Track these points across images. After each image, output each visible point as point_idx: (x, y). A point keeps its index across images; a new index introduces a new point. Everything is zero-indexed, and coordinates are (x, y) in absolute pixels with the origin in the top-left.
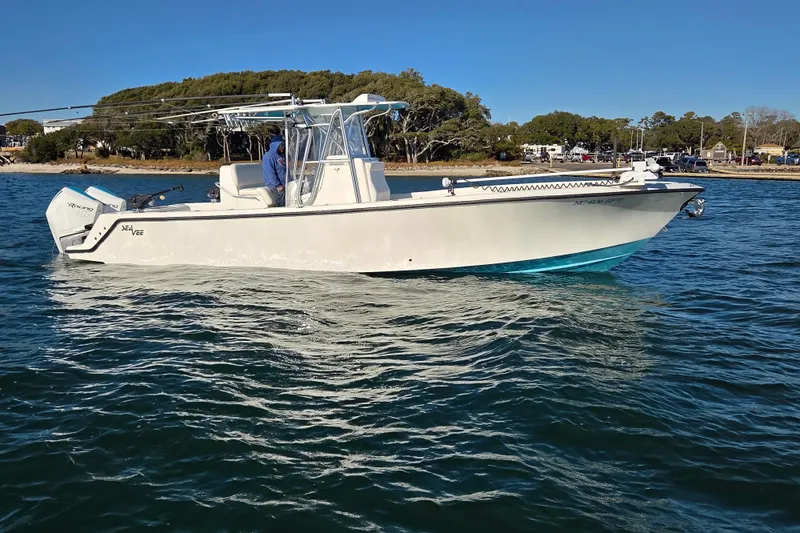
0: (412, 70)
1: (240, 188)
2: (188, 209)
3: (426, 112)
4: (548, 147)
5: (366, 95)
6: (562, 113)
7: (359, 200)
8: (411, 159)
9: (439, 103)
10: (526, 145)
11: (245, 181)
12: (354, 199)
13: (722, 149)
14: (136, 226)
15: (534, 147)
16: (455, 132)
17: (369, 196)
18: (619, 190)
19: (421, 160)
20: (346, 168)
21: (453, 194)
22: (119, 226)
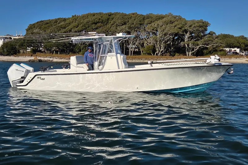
1: (77, 64)
2: (56, 71)
4: (233, 49)
5: (122, 33)
7: (119, 68)
8: (189, 55)
11: (79, 62)
12: (117, 68)
14: (42, 77)
17: (122, 67)
18: (206, 65)
19: (193, 55)
20: (115, 57)
21: (152, 66)
22: (36, 77)
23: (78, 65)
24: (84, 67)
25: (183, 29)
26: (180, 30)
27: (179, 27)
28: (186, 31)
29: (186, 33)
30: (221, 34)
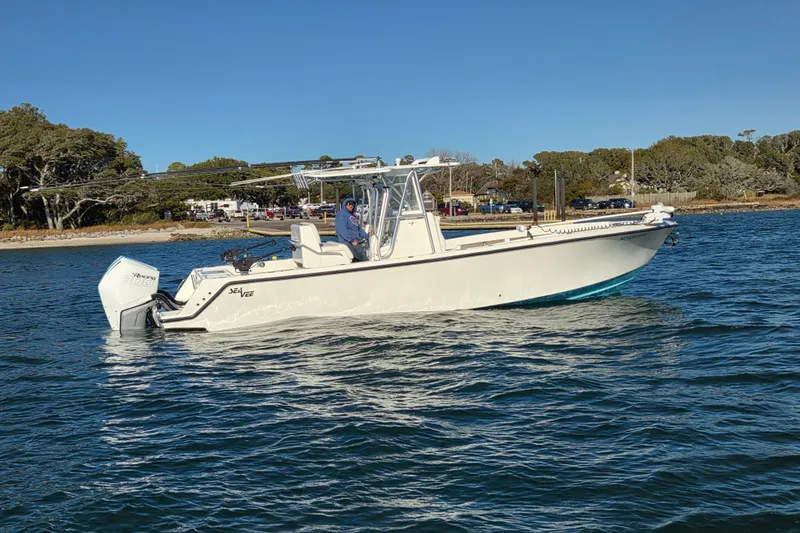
0: (28, 105)
3: (69, 161)
4: (220, 203)
6: (224, 160)
7: (434, 252)
8: (55, 226)
9: (87, 149)
10: (191, 201)
12: (430, 251)
13: (429, 199)
14: (246, 288)
15: (201, 203)
16: (114, 187)
19: (66, 225)
21: (532, 238)
22: (228, 290)
23: (325, 249)
24: (342, 254)
25: (29, 155)
26: (18, 159)
27: (14, 151)
28: (40, 162)
29: (41, 166)
30: (215, 158)
